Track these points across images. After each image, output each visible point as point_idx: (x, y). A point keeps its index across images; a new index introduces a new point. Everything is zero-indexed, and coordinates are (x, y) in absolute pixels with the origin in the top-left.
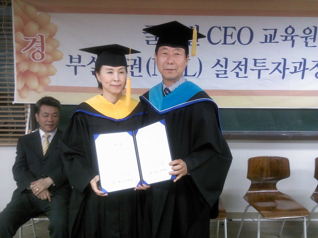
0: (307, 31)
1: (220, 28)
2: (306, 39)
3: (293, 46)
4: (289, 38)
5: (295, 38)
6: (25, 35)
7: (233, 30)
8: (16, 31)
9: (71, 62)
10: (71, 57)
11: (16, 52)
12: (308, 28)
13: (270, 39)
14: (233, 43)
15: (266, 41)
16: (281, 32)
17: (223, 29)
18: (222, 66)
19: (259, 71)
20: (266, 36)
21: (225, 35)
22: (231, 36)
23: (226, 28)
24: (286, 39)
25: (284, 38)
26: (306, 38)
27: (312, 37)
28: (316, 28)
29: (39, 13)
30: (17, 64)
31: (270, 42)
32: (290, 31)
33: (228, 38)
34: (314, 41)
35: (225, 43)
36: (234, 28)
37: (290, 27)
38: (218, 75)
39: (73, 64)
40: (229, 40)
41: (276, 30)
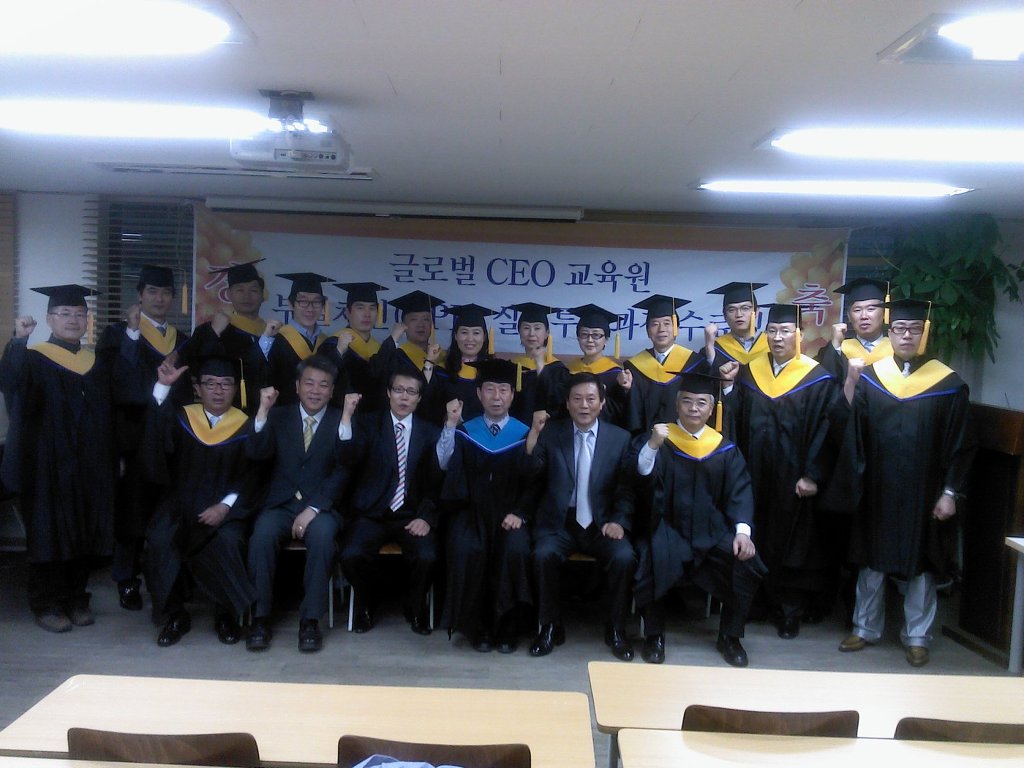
0: (635, 270)
1: (505, 261)
2: (634, 281)
3: (614, 290)
4: (608, 278)
5: (617, 279)
6: (211, 264)
7: (524, 263)
8: (198, 256)
9: (280, 305)
10: (281, 297)
11: (198, 289)
12: (636, 265)
13: (580, 279)
14: (526, 284)
16: (596, 269)
17: (510, 263)
18: (509, 317)
19: (565, 326)
20: (574, 275)
21: (514, 272)
22: (523, 272)
23: (514, 262)
24: (604, 280)
25: (600, 278)
26: (634, 279)
27: (643, 278)
28: (647, 266)
29: (234, 231)
30: (197, 306)
31: (581, 283)
32: (609, 268)
33: (518, 277)
34: (646, 284)
35: (513, 283)
36: (526, 261)
37: (609, 262)
38: (503, 331)
39: (283, 308)
40: (519, 279)
41: (588, 267)
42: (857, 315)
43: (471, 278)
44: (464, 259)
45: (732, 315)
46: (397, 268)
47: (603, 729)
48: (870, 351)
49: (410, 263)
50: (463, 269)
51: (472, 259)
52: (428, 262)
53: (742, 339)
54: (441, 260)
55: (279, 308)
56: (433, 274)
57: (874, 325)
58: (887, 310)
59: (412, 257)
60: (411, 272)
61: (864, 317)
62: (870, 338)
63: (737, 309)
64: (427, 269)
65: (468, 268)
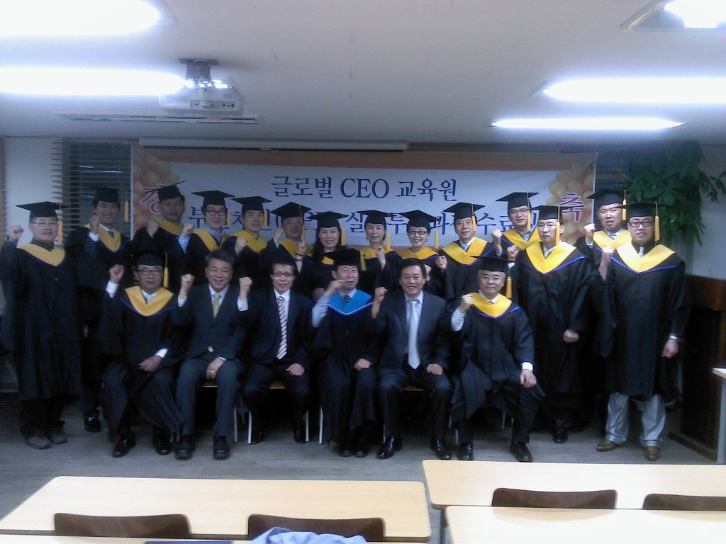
0: (446, 185)
1: (353, 180)
2: (445, 193)
3: (431, 199)
4: (427, 191)
5: (433, 191)
6: (144, 186)
7: (367, 182)
8: (134, 181)
9: (194, 214)
10: (194, 209)
11: (135, 204)
12: (446, 181)
13: (407, 192)
14: (368, 197)
15: (402, 195)
16: (418, 185)
17: (357, 182)
18: (357, 220)
19: (397, 225)
20: (403, 190)
21: (360, 188)
22: (366, 188)
23: (360, 181)
24: (424, 193)
25: (421, 191)
26: (445, 191)
27: (452, 190)
28: (454, 181)
29: (159, 163)
30: (134, 216)
31: (407, 195)
32: (427, 184)
33: (363, 191)
34: (454, 195)
35: (359, 196)
36: (369, 180)
37: (427, 180)
38: (353, 229)
39: (196, 216)
40: (363, 192)
41: (412, 183)
42: (603, 215)
43: (329, 193)
44: (324, 180)
45: (514, 215)
46: (277, 186)
47: (435, 507)
48: (613, 239)
49: (286, 183)
50: (324, 187)
51: (330, 179)
52: (298, 182)
53: (522, 233)
54: (307, 180)
55: (192, 217)
56: (302, 190)
57: (617, 222)
58: (624, 210)
59: (287, 178)
60: (286, 189)
61: (609, 216)
62: (613, 231)
63: (517, 211)
64: (298, 187)
65: (327, 186)
